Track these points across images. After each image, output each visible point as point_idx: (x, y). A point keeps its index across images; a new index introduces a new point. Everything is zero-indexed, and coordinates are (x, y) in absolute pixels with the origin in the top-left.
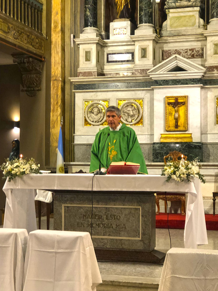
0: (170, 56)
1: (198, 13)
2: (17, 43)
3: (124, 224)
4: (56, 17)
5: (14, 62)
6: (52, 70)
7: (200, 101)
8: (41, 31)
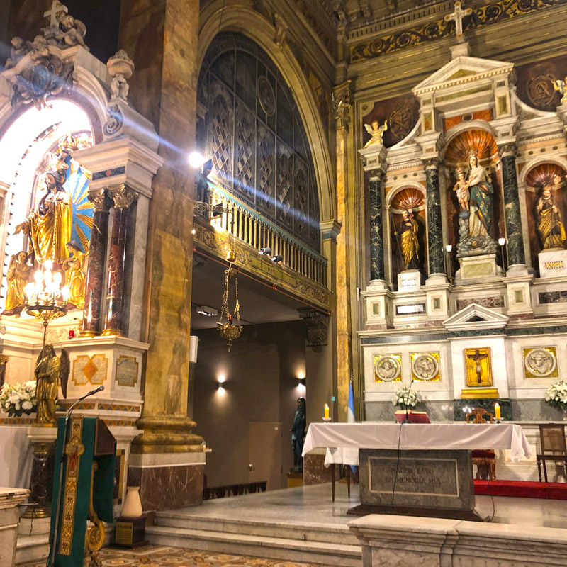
0: (466, 306)
1: (494, 260)
2: (305, 298)
3: (438, 480)
4: (341, 272)
5: (300, 317)
6: (338, 325)
7: (504, 352)
8: (326, 285)
